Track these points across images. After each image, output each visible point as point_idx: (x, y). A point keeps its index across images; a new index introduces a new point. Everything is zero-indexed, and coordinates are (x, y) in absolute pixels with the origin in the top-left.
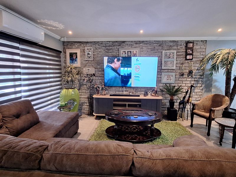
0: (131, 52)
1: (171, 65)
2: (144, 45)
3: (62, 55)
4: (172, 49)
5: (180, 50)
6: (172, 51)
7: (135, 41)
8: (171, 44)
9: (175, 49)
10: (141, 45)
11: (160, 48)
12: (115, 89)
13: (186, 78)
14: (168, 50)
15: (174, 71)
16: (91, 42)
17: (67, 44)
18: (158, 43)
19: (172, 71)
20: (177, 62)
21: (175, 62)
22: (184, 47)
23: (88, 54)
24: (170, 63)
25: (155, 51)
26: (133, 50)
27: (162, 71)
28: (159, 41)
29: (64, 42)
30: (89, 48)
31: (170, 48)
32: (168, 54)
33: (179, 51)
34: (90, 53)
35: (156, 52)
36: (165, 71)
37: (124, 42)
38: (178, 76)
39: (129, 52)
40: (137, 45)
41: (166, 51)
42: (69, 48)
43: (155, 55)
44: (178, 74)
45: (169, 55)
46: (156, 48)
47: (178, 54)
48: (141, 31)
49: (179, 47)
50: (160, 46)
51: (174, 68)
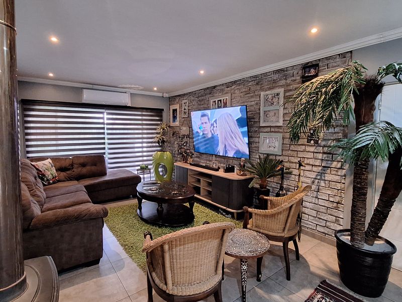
0: (221, 101)
1: (274, 119)
2: (237, 86)
3: (164, 114)
4: (277, 87)
5: (292, 87)
6: (276, 91)
7: (226, 83)
8: (276, 77)
9: (281, 86)
10: (233, 87)
11: (258, 87)
12: (206, 157)
13: (305, 145)
14: (270, 89)
15: (281, 131)
16: (187, 94)
17: (171, 100)
18: (254, 79)
19: (277, 130)
20: (285, 112)
21: (281, 112)
22: (299, 78)
23: (185, 109)
24: (273, 114)
25: (251, 95)
26: (223, 98)
27: (262, 130)
28: (256, 77)
29: (169, 98)
30: (185, 101)
31: (273, 84)
32: (270, 97)
33: (289, 88)
34: (186, 108)
35: (252, 97)
36: (267, 130)
37: (215, 87)
38: (287, 141)
39: (219, 102)
40: (229, 89)
41: (268, 92)
42: (172, 105)
43: (252, 101)
44: (288, 135)
45: (272, 100)
46: (253, 88)
47: (287, 94)
48: (202, 72)
49: (288, 81)
50: (257, 84)
51: (281, 123)
